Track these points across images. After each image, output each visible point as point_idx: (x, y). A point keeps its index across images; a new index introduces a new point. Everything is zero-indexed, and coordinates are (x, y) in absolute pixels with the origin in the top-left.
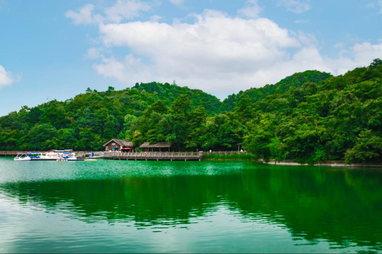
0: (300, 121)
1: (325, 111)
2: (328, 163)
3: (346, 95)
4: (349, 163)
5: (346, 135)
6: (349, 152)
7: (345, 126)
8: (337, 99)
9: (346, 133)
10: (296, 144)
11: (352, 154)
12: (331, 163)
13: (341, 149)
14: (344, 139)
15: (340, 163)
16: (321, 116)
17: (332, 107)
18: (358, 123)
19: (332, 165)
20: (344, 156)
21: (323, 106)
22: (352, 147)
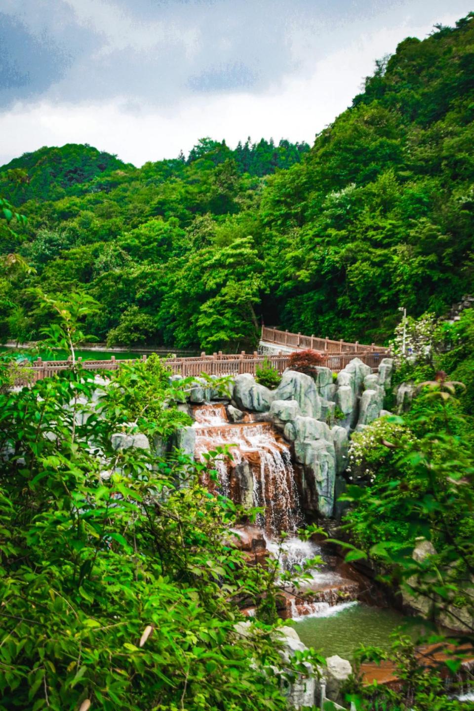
0: (52, 288)
1: (86, 274)
2: (88, 346)
3: (116, 253)
4: (112, 346)
5: (110, 313)
6: (112, 333)
7: (109, 300)
8: (103, 258)
9: (110, 309)
10: (46, 320)
11: (115, 336)
12: (92, 346)
13: (105, 328)
14: (107, 317)
15: (103, 346)
16: (80, 281)
17: (96, 269)
18: (126, 296)
19: (93, 349)
20: (106, 337)
21: (83, 266)
22: (116, 327)
